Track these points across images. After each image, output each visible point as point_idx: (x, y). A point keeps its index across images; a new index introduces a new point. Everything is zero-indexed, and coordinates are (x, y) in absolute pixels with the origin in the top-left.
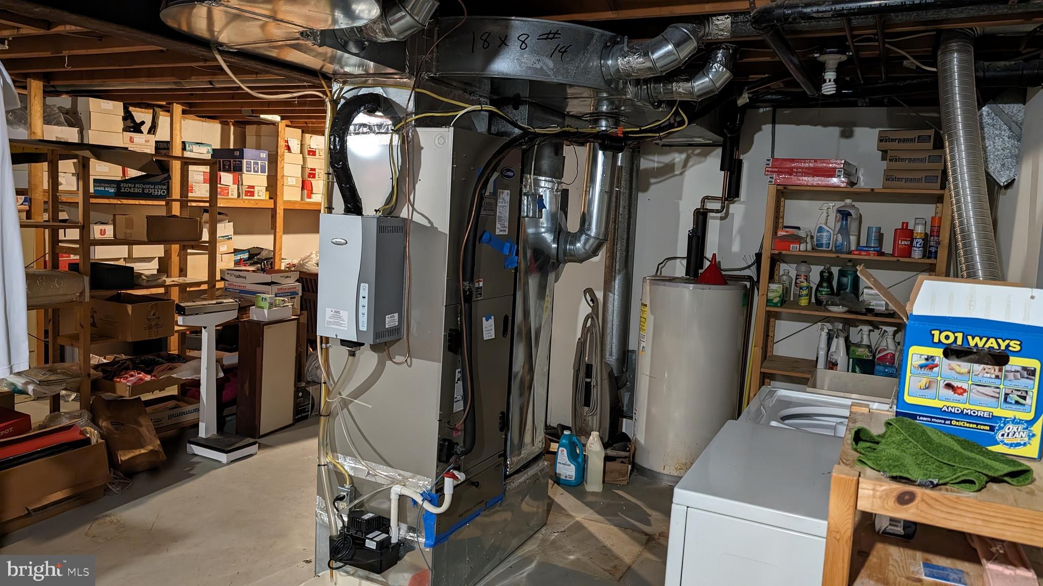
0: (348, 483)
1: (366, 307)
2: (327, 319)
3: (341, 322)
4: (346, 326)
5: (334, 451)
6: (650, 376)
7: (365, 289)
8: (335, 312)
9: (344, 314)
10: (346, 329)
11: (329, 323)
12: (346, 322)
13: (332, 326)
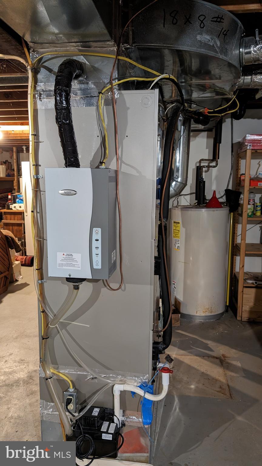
0: (71, 387)
1: (100, 249)
2: (59, 261)
3: (73, 263)
4: (80, 266)
5: (55, 363)
6: (185, 263)
7: (98, 233)
8: (68, 255)
9: (77, 257)
10: (80, 269)
11: (62, 265)
12: (79, 263)
13: (64, 267)
